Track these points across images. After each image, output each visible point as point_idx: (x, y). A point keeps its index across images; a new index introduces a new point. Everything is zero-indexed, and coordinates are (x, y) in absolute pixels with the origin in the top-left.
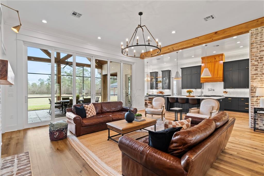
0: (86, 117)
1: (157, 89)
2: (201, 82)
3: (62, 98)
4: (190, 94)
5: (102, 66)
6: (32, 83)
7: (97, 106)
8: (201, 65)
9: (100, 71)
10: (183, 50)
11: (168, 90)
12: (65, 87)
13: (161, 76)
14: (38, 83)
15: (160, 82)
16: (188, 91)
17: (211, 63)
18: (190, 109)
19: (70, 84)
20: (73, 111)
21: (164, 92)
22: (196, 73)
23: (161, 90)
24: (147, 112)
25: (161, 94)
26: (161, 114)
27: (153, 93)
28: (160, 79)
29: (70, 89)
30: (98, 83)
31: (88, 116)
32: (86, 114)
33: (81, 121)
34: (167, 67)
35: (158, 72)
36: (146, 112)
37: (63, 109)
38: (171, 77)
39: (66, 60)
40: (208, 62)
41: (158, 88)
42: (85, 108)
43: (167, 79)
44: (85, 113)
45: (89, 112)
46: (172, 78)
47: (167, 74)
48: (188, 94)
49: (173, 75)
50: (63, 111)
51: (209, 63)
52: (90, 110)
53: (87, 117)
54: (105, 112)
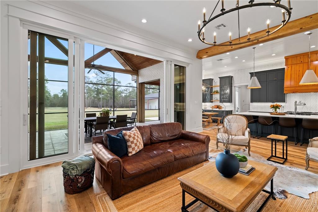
0: (128, 155)
1: (212, 102)
2: (284, 93)
3: (86, 114)
4: (276, 110)
5: (138, 71)
6: (54, 95)
7: (143, 132)
8: (284, 67)
9: (136, 78)
10: (265, 43)
11: (228, 104)
12: (91, 98)
13: (218, 84)
14: (60, 95)
15: (217, 92)
16: (273, 106)
17: (301, 65)
18: (311, 139)
19: (95, 96)
20: (104, 142)
21: (222, 107)
22: (275, 80)
23: (218, 103)
24: (219, 141)
25: (217, 109)
26: (247, 144)
27: (206, 108)
28: (217, 88)
29: (96, 101)
30: (127, 95)
31: (131, 152)
32: (127, 149)
33: (121, 167)
34: (227, 72)
35: (213, 79)
36: (217, 139)
37: (88, 130)
38: (233, 85)
39: (92, 63)
40: (296, 63)
41: (213, 100)
42: (127, 137)
43: (228, 88)
44: (127, 147)
45: (133, 145)
46: (235, 86)
47: (227, 81)
48: (272, 110)
49: (236, 83)
50: (88, 133)
51: (298, 65)
52: (135, 141)
53: (130, 155)
54: (157, 141)
